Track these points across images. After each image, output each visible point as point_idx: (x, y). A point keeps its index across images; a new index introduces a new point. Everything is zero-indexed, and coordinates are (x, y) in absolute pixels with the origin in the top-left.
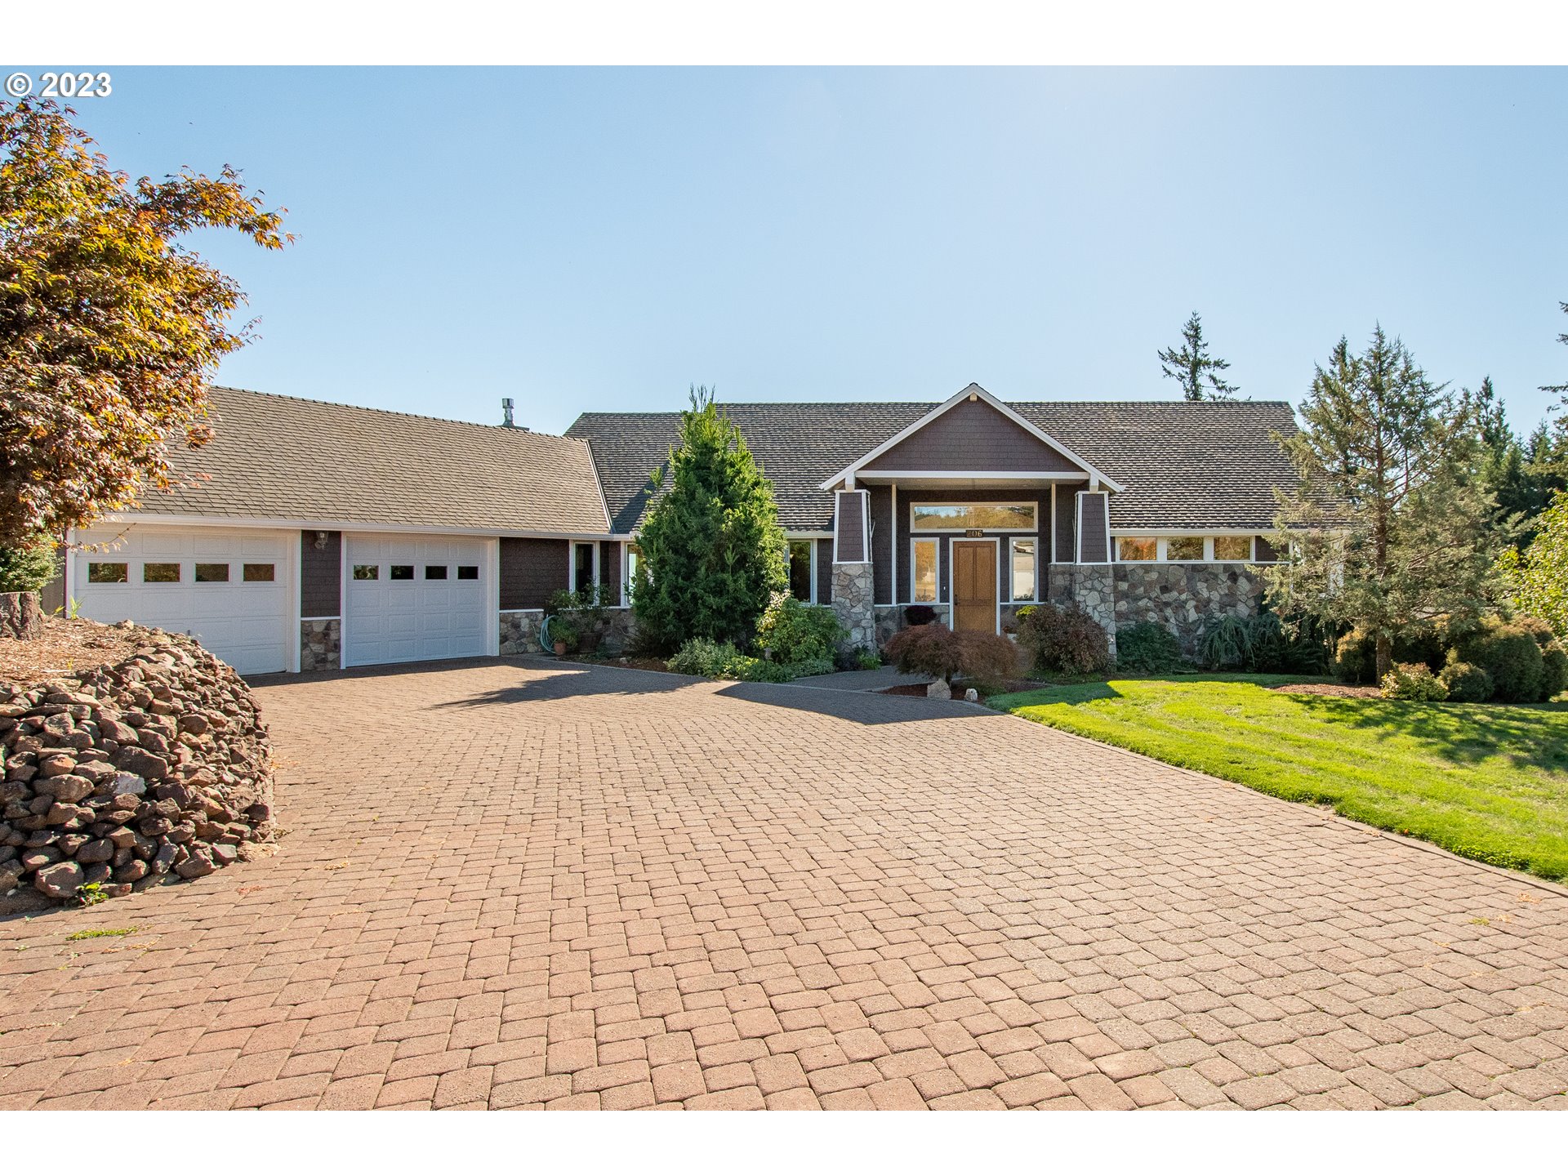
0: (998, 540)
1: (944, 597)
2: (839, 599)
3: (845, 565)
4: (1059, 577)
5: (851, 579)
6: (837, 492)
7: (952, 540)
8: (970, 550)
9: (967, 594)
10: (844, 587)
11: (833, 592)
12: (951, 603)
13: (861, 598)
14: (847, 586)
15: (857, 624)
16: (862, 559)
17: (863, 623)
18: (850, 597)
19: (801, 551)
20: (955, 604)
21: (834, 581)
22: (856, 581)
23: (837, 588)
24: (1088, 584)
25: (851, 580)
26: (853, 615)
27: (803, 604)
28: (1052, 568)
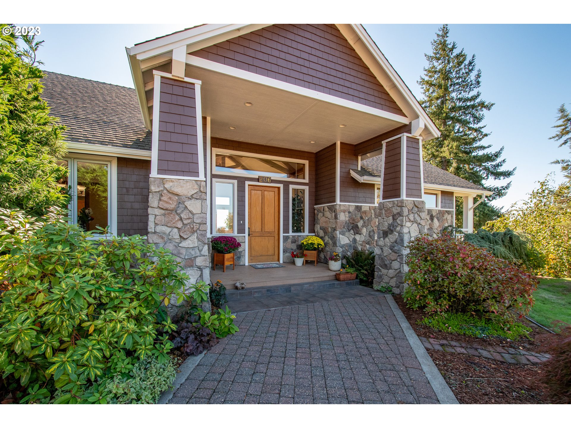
0: (281, 186)
1: (241, 230)
2: (159, 229)
3: (172, 181)
4: (342, 214)
5: (180, 200)
6: (158, 75)
7: (247, 183)
8: (259, 193)
9: (257, 227)
10: (168, 212)
11: (151, 218)
12: (246, 234)
13: (196, 227)
14: (175, 210)
15: (190, 263)
16: (196, 174)
17: (199, 262)
18: (180, 225)
19: (95, 182)
20: (249, 235)
21: (153, 201)
22: (188, 203)
23: (158, 212)
24: (411, 217)
25: (180, 203)
26: (183, 251)
27: (91, 237)
28: (338, 207)
